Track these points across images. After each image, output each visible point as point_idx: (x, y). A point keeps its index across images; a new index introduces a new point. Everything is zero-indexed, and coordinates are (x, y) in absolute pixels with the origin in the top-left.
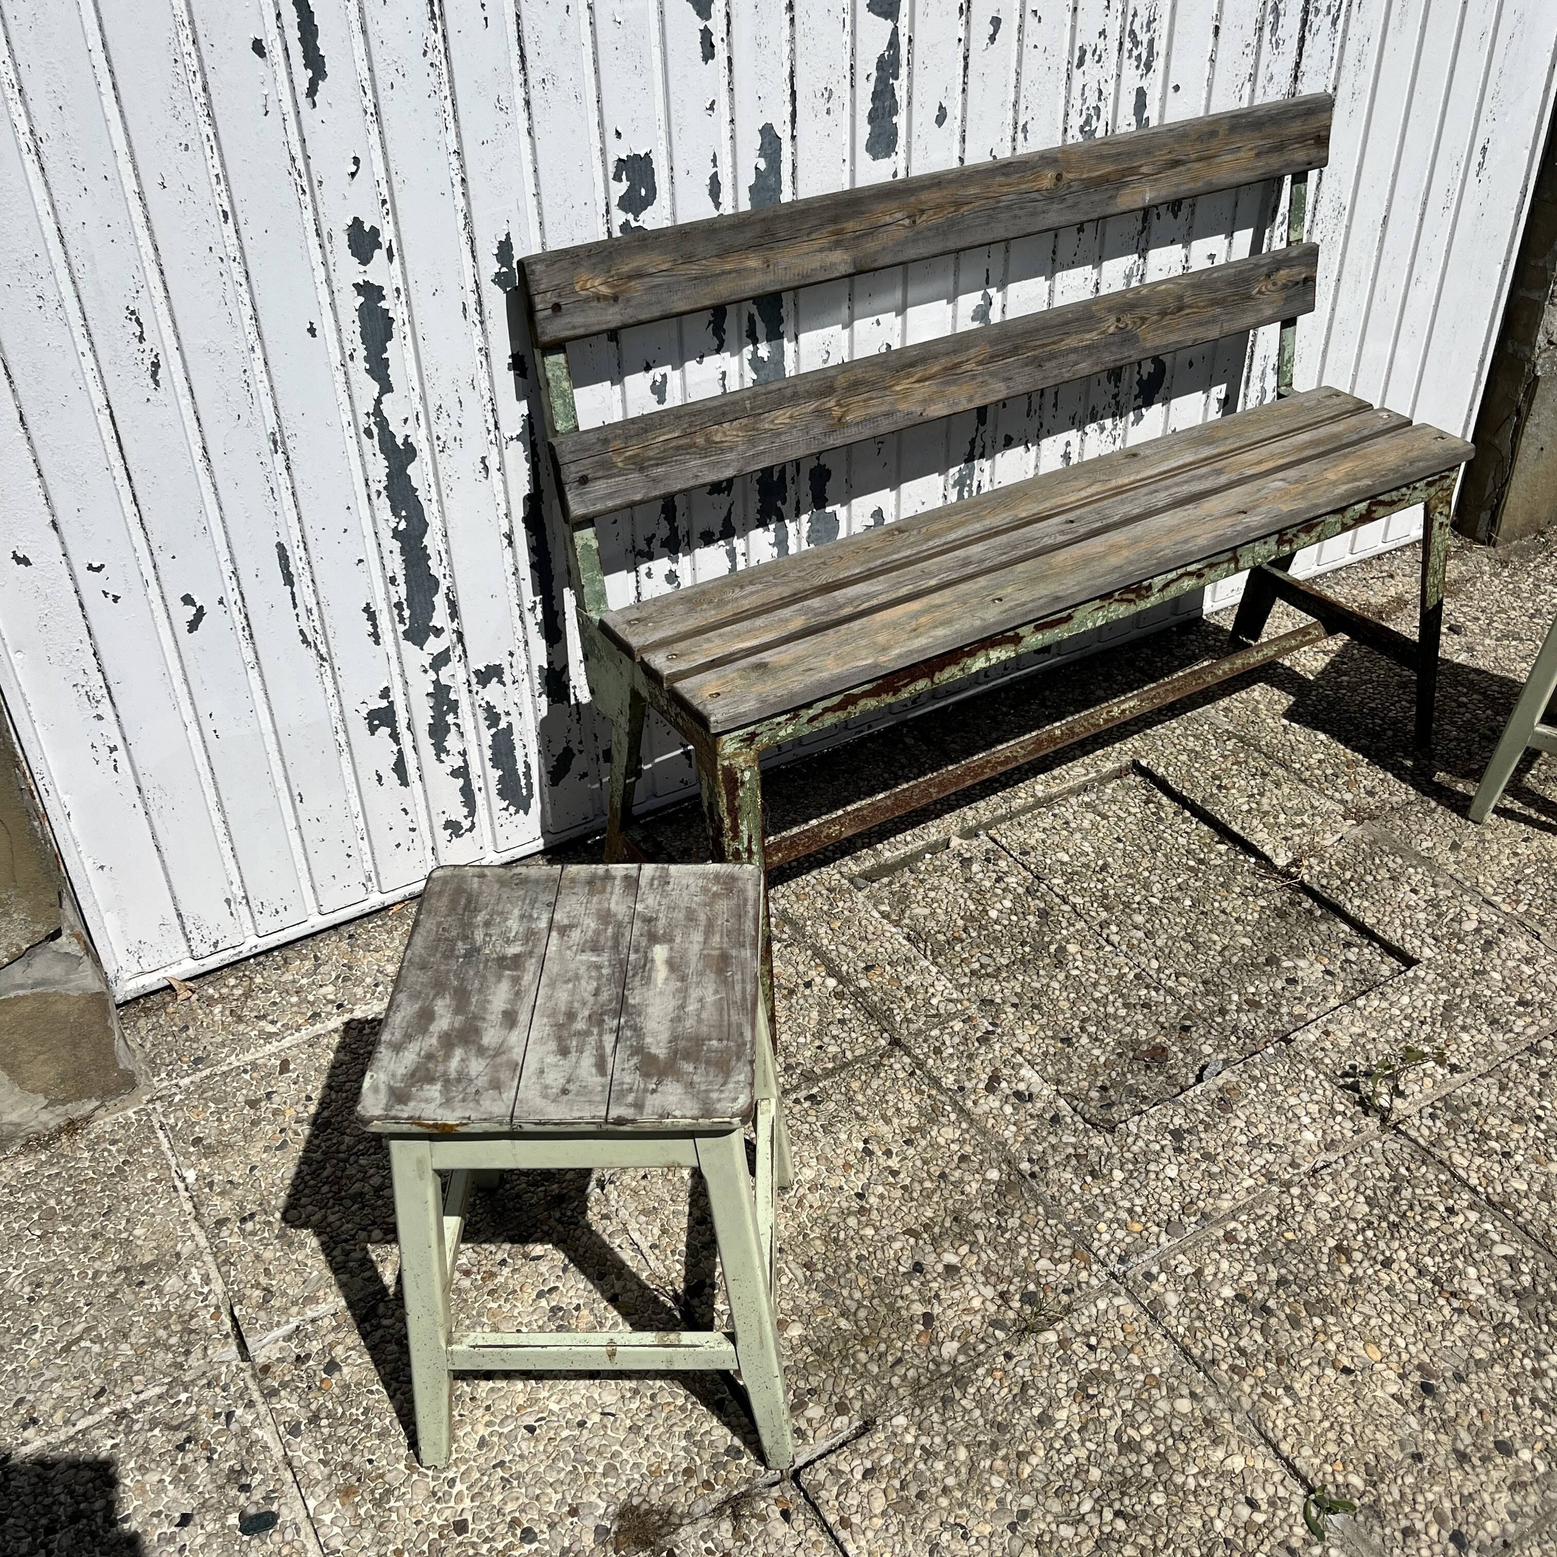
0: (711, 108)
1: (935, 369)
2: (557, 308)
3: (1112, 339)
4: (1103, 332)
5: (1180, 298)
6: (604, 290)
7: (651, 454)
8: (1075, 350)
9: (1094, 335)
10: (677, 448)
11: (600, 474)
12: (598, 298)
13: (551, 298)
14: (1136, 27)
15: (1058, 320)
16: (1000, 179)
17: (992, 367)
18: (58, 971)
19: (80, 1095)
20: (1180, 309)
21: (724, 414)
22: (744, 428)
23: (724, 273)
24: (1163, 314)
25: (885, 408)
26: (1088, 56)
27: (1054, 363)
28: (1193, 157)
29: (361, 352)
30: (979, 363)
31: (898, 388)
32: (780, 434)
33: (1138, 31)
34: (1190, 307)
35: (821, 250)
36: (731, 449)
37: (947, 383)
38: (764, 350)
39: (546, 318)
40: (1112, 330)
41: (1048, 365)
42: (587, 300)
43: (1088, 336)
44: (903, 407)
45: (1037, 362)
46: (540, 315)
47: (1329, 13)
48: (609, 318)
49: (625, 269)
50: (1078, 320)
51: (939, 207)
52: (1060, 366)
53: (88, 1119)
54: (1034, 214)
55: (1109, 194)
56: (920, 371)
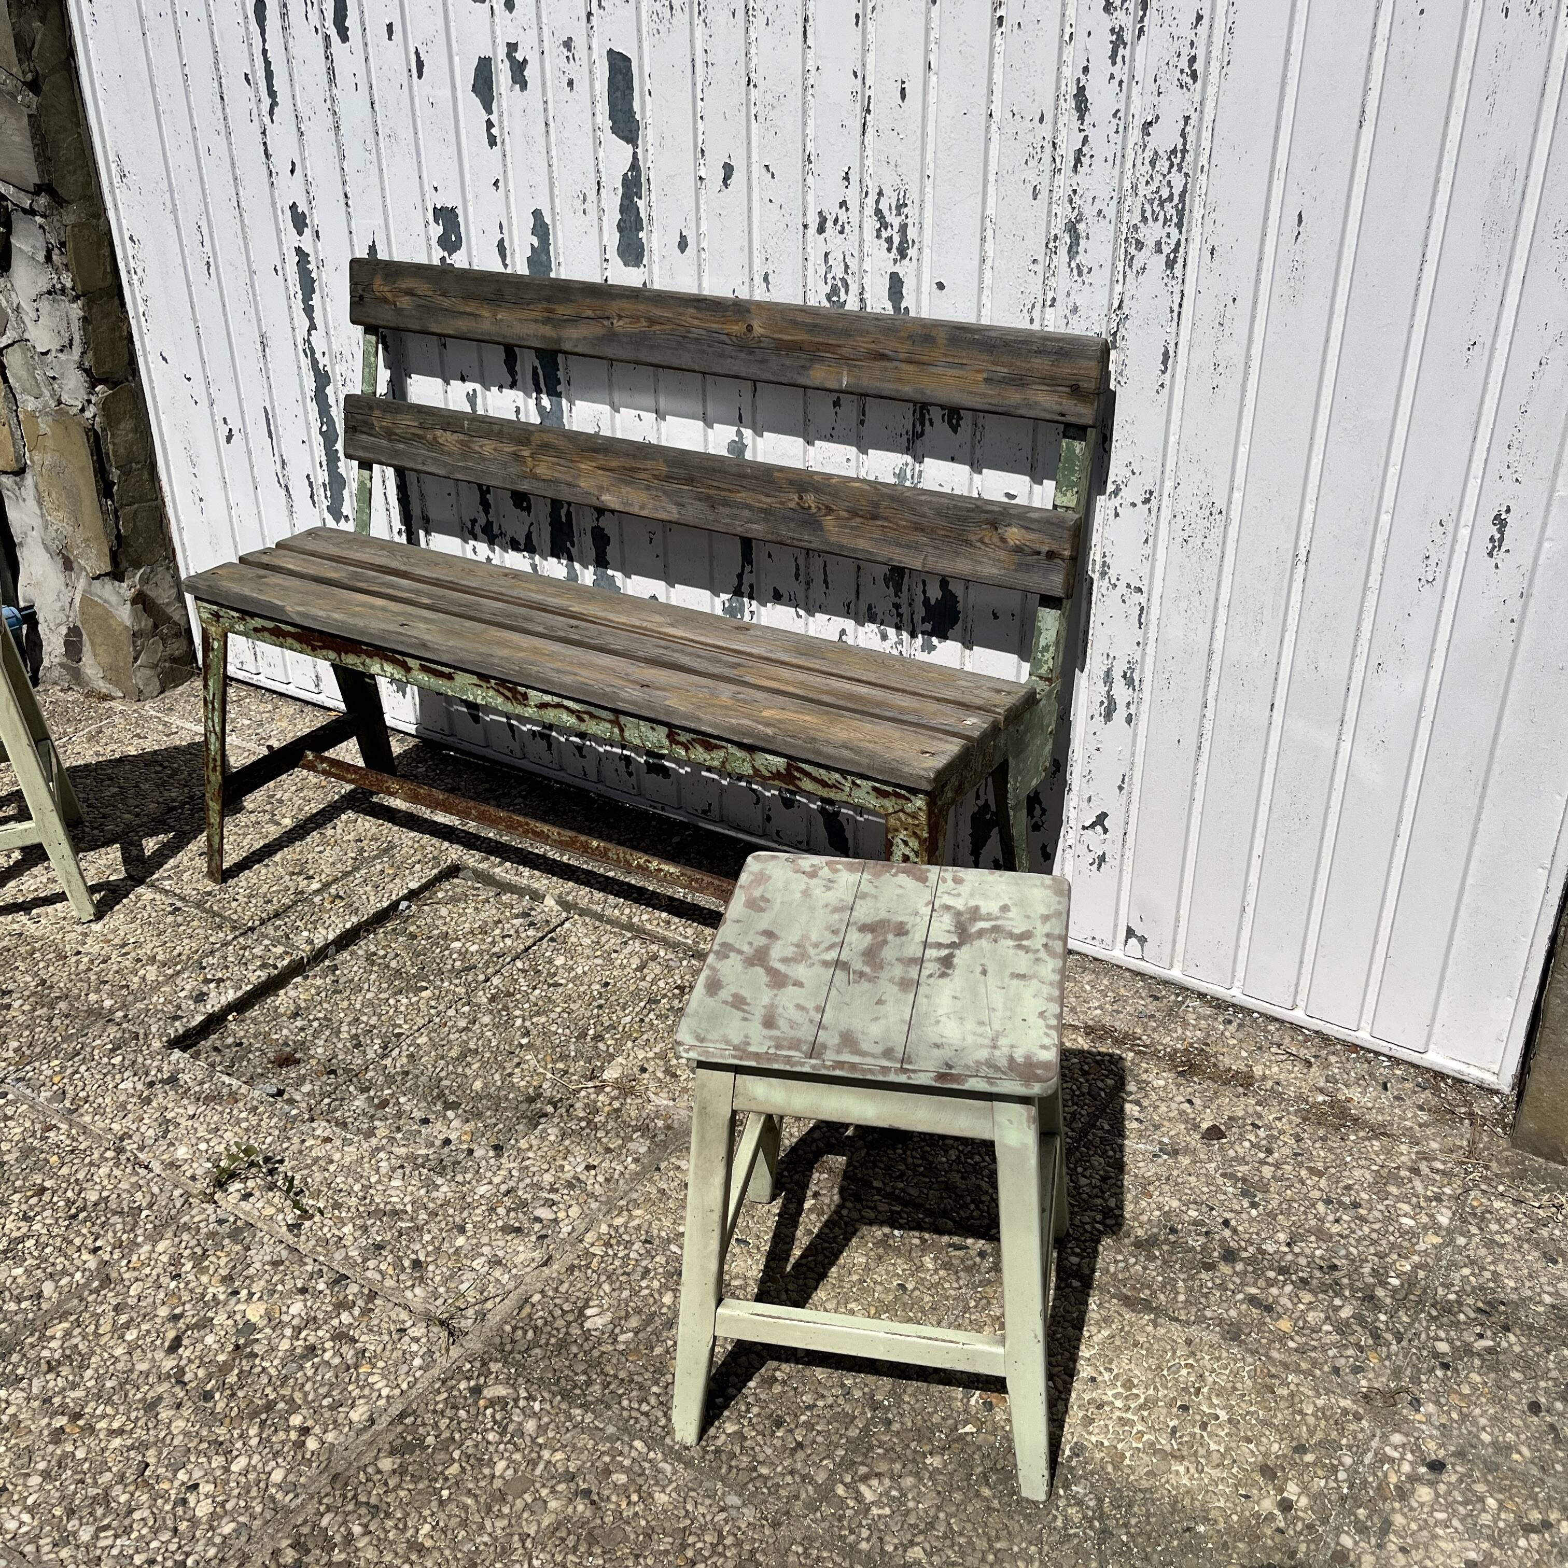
0: (496, 184)
1: (613, 464)
2: (361, 298)
3: (791, 514)
4: (781, 503)
5: (876, 505)
6: (389, 296)
7: (397, 431)
8: (750, 508)
9: (772, 502)
10: (415, 435)
11: (366, 430)
12: (385, 300)
14: (883, 206)
15: (735, 470)
16: (691, 311)
17: (664, 486)
18: (114, 599)
19: (117, 684)
20: (875, 517)
21: (449, 424)
22: (461, 442)
23: (465, 313)
24: (854, 513)
25: (568, 478)
26: (829, 224)
27: (727, 511)
28: (901, 356)
29: (300, 296)
30: (656, 477)
31: (581, 466)
32: (484, 460)
33: (886, 212)
34: (886, 519)
35: (536, 321)
36: (449, 454)
37: (624, 481)
38: (546, 402)
40: (792, 505)
41: (722, 509)
42: (379, 300)
43: (769, 500)
44: (581, 484)
45: (712, 503)
46: (353, 300)
47: (1159, 251)
48: (390, 318)
49: (404, 286)
50: (756, 478)
51: (635, 318)
52: (734, 517)
53: (114, 698)
54: (722, 355)
55: (802, 362)
56: (602, 459)
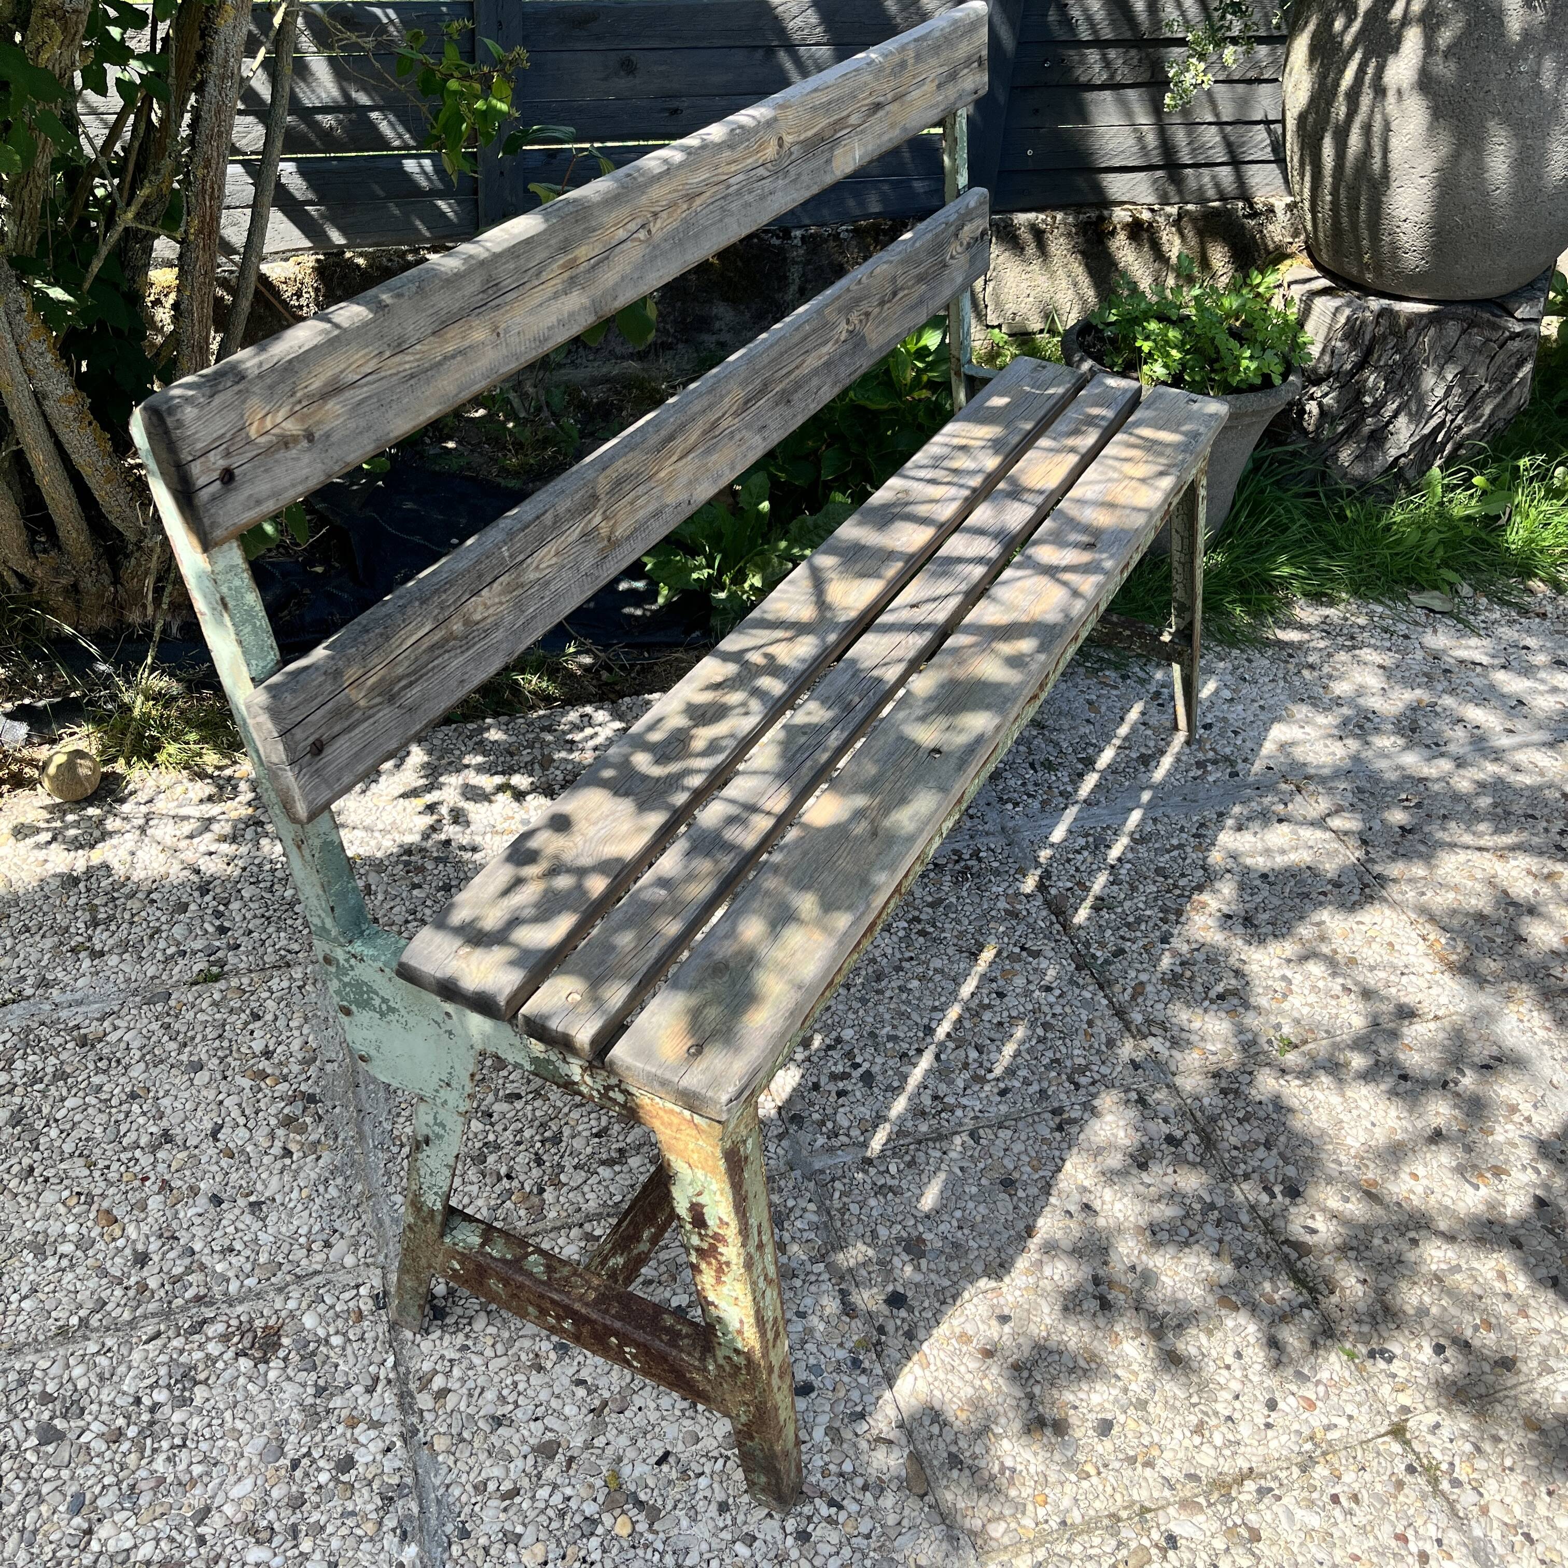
1: (694, 438)
2: (228, 477)
3: (845, 347)
4: (837, 341)
5: (893, 280)
6: (292, 427)
7: (400, 671)
8: (816, 372)
9: (828, 348)
10: (432, 648)
11: (337, 729)
12: (286, 442)
13: (217, 461)
15: (797, 337)
17: (747, 416)
20: (895, 294)
21: (480, 576)
22: (508, 588)
23: (446, 358)
24: (881, 304)
25: (652, 507)
27: (800, 394)
28: (890, 96)
30: (736, 414)
31: (662, 474)
32: (548, 583)
34: (902, 289)
35: (556, 296)
36: (496, 625)
37: (708, 452)
39: (214, 498)
40: (843, 336)
41: (795, 399)
42: (269, 450)
43: (824, 350)
44: (671, 499)
45: (786, 397)
46: (204, 495)
48: (306, 471)
49: (316, 384)
50: (814, 331)
51: (672, 205)
52: (806, 397)
54: (762, 197)
55: (826, 156)
56: (680, 444)
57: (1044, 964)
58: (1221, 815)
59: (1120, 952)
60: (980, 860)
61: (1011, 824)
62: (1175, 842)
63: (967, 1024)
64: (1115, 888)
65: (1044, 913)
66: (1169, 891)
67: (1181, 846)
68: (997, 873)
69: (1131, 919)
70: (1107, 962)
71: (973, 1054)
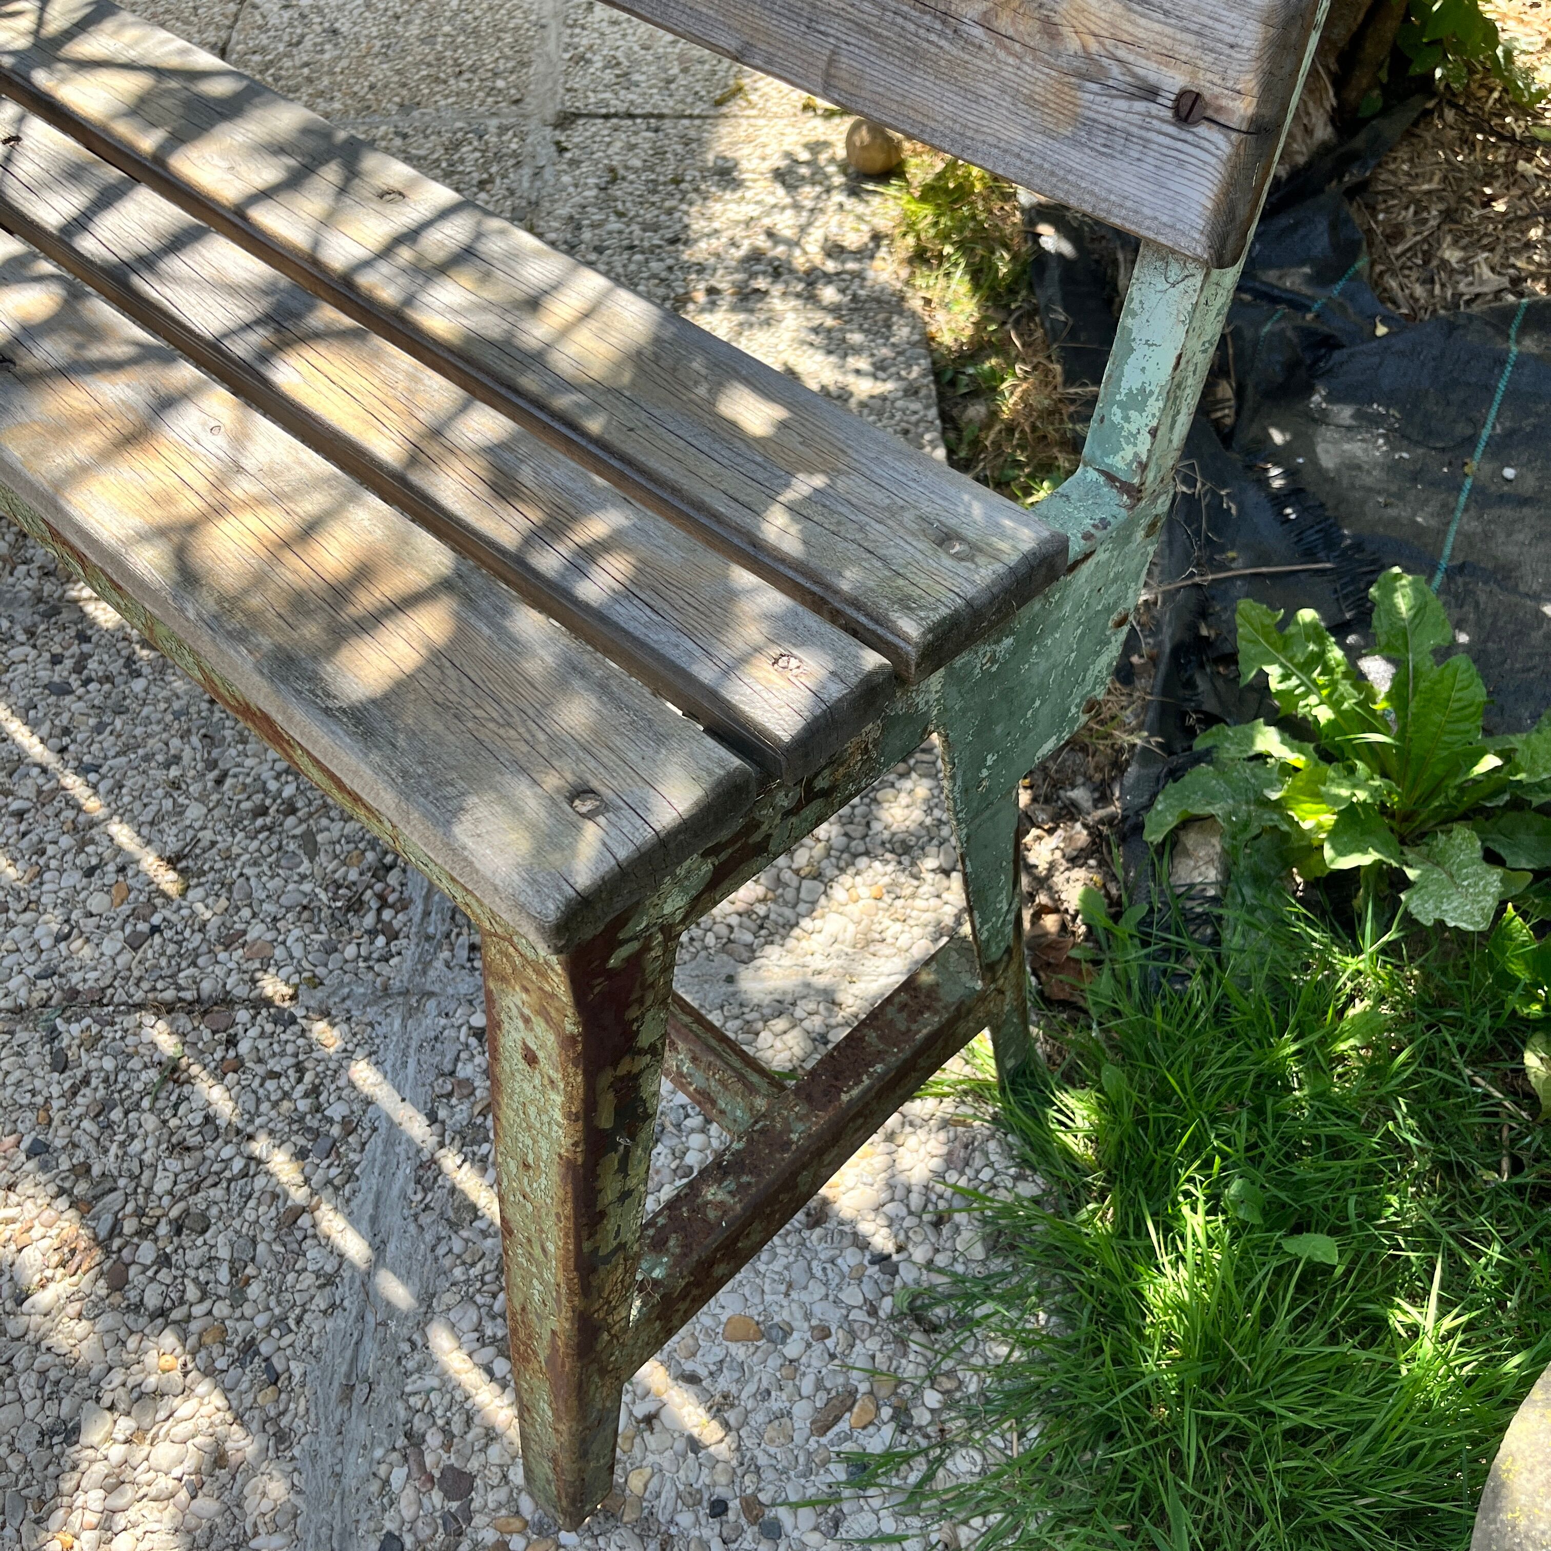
57: (110, 946)
58: (282, 1438)
59: (61, 1064)
60: (372, 933)
61: (431, 1005)
62: (254, 1290)
63: (70, 814)
64: (197, 1119)
65: (207, 986)
66: (140, 1213)
67: (238, 1296)
68: (330, 949)
69: (116, 1115)
70: (53, 1035)
71: (16, 805)
